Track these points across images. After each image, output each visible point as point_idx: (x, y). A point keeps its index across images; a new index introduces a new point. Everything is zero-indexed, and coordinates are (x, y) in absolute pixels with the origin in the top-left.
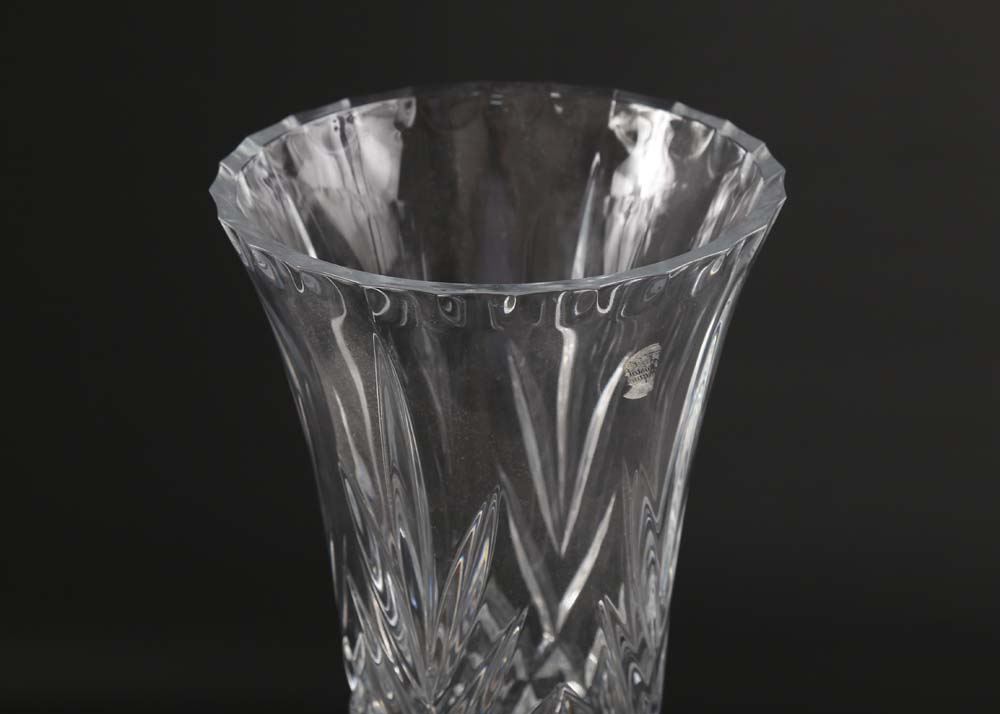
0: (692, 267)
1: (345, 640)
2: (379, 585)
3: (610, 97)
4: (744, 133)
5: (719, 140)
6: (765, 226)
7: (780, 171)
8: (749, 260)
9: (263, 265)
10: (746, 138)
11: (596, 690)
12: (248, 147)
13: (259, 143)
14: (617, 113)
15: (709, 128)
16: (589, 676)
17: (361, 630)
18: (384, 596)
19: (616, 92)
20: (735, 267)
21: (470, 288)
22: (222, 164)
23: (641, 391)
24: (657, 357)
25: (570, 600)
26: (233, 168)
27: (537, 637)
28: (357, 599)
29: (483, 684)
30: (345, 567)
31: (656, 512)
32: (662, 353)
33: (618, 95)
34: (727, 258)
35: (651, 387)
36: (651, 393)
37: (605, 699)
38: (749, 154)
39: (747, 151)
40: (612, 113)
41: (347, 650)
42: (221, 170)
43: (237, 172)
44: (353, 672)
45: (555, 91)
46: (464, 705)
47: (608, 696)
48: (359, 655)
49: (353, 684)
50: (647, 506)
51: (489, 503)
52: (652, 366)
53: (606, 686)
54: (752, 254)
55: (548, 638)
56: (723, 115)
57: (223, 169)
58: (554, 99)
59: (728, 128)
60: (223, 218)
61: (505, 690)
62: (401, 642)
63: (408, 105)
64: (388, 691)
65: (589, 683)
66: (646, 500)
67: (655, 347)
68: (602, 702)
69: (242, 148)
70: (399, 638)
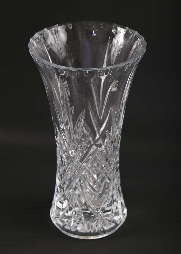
0: (125, 65)
1: (55, 136)
2: (62, 127)
3: (113, 25)
4: (139, 34)
5: (134, 36)
6: (141, 56)
7: (146, 43)
8: (138, 63)
9: (38, 62)
10: (140, 35)
11: (106, 147)
12: (36, 35)
13: (39, 34)
14: (114, 29)
15: (133, 33)
16: (105, 144)
17: (58, 135)
18: (63, 130)
19: (114, 24)
20: (135, 64)
21: (81, 69)
22: (31, 39)
23: (114, 90)
24: (118, 83)
25: (102, 129)
26: (33, 40)
27: (95, 136)
28: (57, 129)
29: (83, 145)
30: (55, 122)
31: (118, 114)
32: (119, 82)
33: (114, 25)
34: (132, 63)
35: (117, 89)
36: (116, 90)
37: (108, 149)
38: (140, 40)
39: (139, 39)
40: (113, 29)
41: (56, 138)
42: (30, 40)
43: (34, 41)
44: (57, 143)
45: (101, 23)
46: (79, 149)
47: (108, 148)
48: (58, 140)
49: (57, 145)
50: (116, 113)
51: (83, 111)
52: (117, 85)
53: (108, 147)
54: (138, 62)
55: (98, 136)
56: (136, 30)
57: (31, 40)
58: (101, 25)
59: (136, 33)
60: (30, 52)
61: (89, 146)
62: (66, 138)
63: (70, 26)
64: (64, 147)
65: (105, 146)
66: (116, 112)
67: (117, 81)
68: (107, 150)
69: (35, 35)
70: (66, 137)
